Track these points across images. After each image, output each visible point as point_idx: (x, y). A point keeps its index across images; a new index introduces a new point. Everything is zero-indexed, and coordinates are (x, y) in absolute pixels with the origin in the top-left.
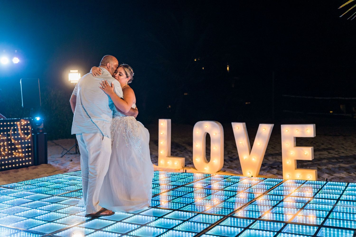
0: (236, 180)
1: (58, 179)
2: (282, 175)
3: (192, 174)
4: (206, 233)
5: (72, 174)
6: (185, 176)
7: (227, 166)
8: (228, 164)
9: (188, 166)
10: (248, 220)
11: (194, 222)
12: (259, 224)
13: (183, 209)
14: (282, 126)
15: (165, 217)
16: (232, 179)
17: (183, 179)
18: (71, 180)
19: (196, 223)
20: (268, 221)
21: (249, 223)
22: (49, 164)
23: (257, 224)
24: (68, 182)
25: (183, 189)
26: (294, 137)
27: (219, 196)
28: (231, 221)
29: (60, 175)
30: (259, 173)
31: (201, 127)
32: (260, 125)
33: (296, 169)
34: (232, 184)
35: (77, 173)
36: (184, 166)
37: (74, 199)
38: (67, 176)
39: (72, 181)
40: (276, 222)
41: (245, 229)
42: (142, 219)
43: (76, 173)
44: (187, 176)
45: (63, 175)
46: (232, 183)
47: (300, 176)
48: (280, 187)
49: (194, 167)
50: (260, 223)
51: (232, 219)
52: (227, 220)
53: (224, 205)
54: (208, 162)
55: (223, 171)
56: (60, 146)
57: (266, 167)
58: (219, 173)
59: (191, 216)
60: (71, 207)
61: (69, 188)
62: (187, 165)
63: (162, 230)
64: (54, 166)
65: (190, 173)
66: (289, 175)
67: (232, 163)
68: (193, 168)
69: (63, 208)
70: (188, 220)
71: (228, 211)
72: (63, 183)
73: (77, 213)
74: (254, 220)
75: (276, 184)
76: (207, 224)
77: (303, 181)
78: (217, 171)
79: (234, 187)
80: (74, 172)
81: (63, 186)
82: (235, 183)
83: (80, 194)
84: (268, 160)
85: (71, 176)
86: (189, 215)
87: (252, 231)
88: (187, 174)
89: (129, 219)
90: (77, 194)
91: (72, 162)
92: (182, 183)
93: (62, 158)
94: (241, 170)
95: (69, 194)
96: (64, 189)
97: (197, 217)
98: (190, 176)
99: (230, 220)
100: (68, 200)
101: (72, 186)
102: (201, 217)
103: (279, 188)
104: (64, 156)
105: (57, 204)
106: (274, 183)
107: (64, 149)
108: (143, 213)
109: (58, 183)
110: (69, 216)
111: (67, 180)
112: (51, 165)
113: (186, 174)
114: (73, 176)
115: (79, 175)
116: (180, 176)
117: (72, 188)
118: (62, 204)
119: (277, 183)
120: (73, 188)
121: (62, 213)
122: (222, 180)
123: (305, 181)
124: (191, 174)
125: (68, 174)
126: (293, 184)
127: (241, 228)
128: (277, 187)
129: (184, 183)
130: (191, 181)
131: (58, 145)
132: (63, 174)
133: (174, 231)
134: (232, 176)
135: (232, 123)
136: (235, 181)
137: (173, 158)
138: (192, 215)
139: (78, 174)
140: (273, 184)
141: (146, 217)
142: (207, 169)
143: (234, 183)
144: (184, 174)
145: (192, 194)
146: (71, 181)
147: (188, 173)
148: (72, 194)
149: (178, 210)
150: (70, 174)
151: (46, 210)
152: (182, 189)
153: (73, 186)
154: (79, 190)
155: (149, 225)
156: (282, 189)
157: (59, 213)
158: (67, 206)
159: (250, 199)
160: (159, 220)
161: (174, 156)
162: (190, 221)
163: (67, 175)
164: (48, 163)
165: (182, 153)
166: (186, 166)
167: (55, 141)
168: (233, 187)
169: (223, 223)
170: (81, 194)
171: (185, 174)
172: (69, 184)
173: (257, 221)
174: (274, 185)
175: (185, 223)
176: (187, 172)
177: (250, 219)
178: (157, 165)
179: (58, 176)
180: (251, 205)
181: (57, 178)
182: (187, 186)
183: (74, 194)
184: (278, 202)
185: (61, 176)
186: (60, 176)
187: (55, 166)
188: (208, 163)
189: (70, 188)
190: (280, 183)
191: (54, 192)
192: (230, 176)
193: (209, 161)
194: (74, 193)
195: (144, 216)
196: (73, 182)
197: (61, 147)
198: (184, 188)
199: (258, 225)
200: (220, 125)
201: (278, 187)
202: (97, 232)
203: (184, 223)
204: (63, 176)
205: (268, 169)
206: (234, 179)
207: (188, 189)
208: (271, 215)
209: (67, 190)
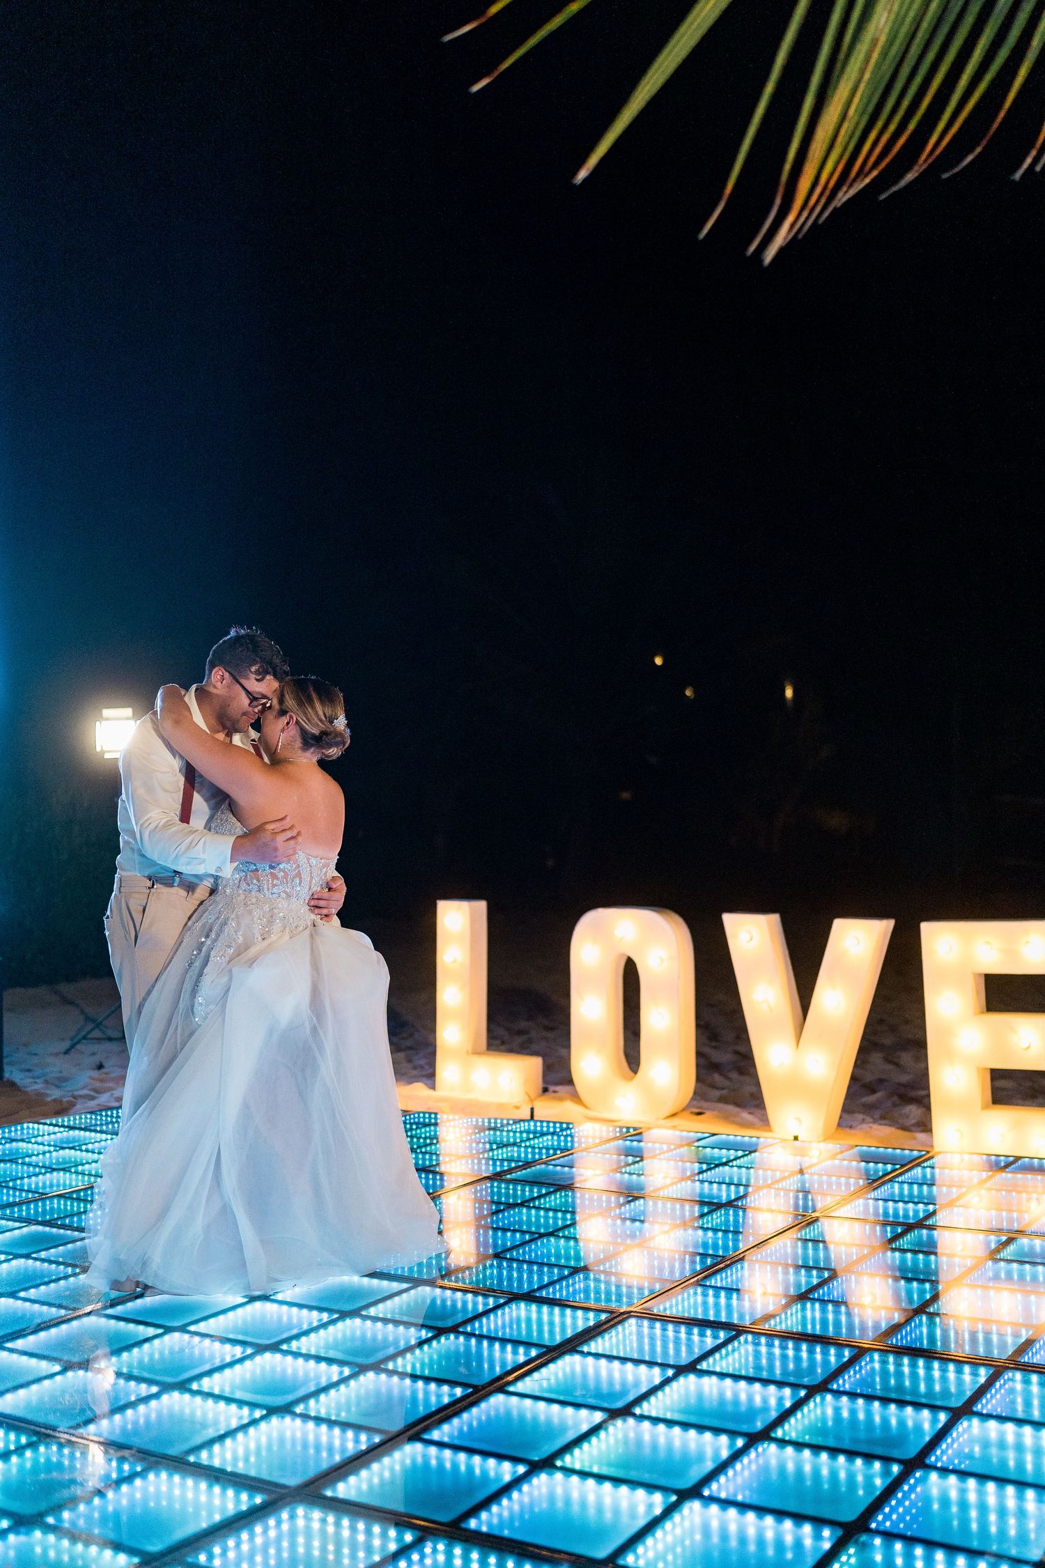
0: (727, 1151)
1: (14, 1144)
4: (511, 1389)
5: (75, 1123)
6: (525, 1135)
7: (717, 1093)
8: (727, 1083)
9: (554, 1092)
10: (710, 1332)
11: (483, 1337)
12: (746, 1348)
13: (454, 1279)
15: (372, 1311)
16: (708, 1150)
17: (509, 1149)
18: (63, 1148)
19: (487, 1343)
21: (710, 1343)
22: (8, 1081)
23: (738, 1352)
24: (48, 1155)
26: (977, 975)
27: (628, 1223)
28: (640, 1335)
29: (28, 1128)
33: (986, 1106)
34: (702, 1168)
35: (101, 1120)
36: (541, 1090)
37: (40, 1228)
38: (57, 1129)
39: (67, 1150)
41: (681, 1370)
42: (280, 1318)
43: (96, 1119)
44: (531, 1136)
45: (42, 1126)
46: (705, 1167)
47: (1003, 1136)
48: (896, 1186)
49: (576, 1097)
50: (757, 1341)
51: (642, 1326)
52: (622, 1331)
54: (631, 1074)
55: (691, 1113)
56: (77, 1006)
57: (878, 1095)
58: (675, 1121)
59: (481, 1309)
60: (14, 1262)
62: (552, 1088)
63: (335, 1368)
64: (25, 1087)
65: (548, 1122)
66: (958, 1130)
67: (743, 1078)
68: (572, 1100)
70: (454, 1329)
74: (737, 1330)
75: (886, 1170)
76: (531, 1345)
77: (1002, 1158)
78: (668, 1113)
80: (89, 1116)
81: (22, 1174)
82: (717, 1166)
83: (75, 1209)
84: (897, 1065)
85: (71, 1132)
86: (475, 1304)
87: (706, 1380)
88: (535, 1126)
89: (221, 1317)
90: (65, 1205)
91: (103, 1070)
92: (498, 1163)
93: (67, 1056)
96: (22, 1185)
97: (501, 1316)
98: (543, 1134)
99: (632, 1329)
100: (16, 1232)
101: (55, 1174)
102: (523, 1314)
103: (892, 1187)
104: (78, 1047)
106: (880, 1165)
107: (88, 1019)
111: (47, 1148)
112: (12, 1085)
113: (532, 1123)
114: (77, 1132)
115: (104, 1128)
116: (505, 1134)
117: (48, 1183)
119: (889, 1167)
120: (62, 1181)
122: (671, 1150)
123: (1011, 1159)
124: (545, 1124)
125: (63, 1121)
127: (664, 1366)
128: (883, 1184)
129: (506, 1164)
130: (540, 1153)
132: (43, 1121)
133: (383, 1376)
134: (714, 1135)
136: (722, 1159)
137: (496, 1057)
138: (485, 1304)
139: (101, 1125)
140: (876, 1171)
142: (627, 1102)
143: (713, 1166)
144: (524, 1126)
145: (520, 1213)
146: (61, 1152)
147: (542, 1122)
148: (44, 1205)
149: (434, 1283)
150: (66, 1124)
152: (492, 1191)
153: (62, 1173)
155: (294, 1345)
160: (340, 1325)
162: (464, 1332)
163: (51, 1124)
164: (6, 1075)
165: (550, 1035)
166: (545, 1090)
168: (702, 1182)
169: (596, 1345)
170: (79, 1207)
171: (526, 1124)
172: (46, 1166)
173: (743, 1338)
174: (881, 1174)
175: (443, 1339)
176: (535, 1118)
177: (719, 1325)
178: (433, 1087)
179: (22, 1128)
181: (12, 1140)
185: (33, 1128)
186: (31, 1131)
187: (29, 1089)
188: (632, 1079)
189: (40, 1184)
190: (903, 1166)
192: (707, 1135)
194: (56, 1201)
195: (285, 1308)
196: (70, 1158)
198: (499, 1188)
201: (888, 1186)
202: (70, 1374)
203: (438, 1342)
204: (38, 1129)
205: (889, 1103)
206: (716, 1150)
207: (515, 1190)
208: (813, 1310)
209: (28, 1191)
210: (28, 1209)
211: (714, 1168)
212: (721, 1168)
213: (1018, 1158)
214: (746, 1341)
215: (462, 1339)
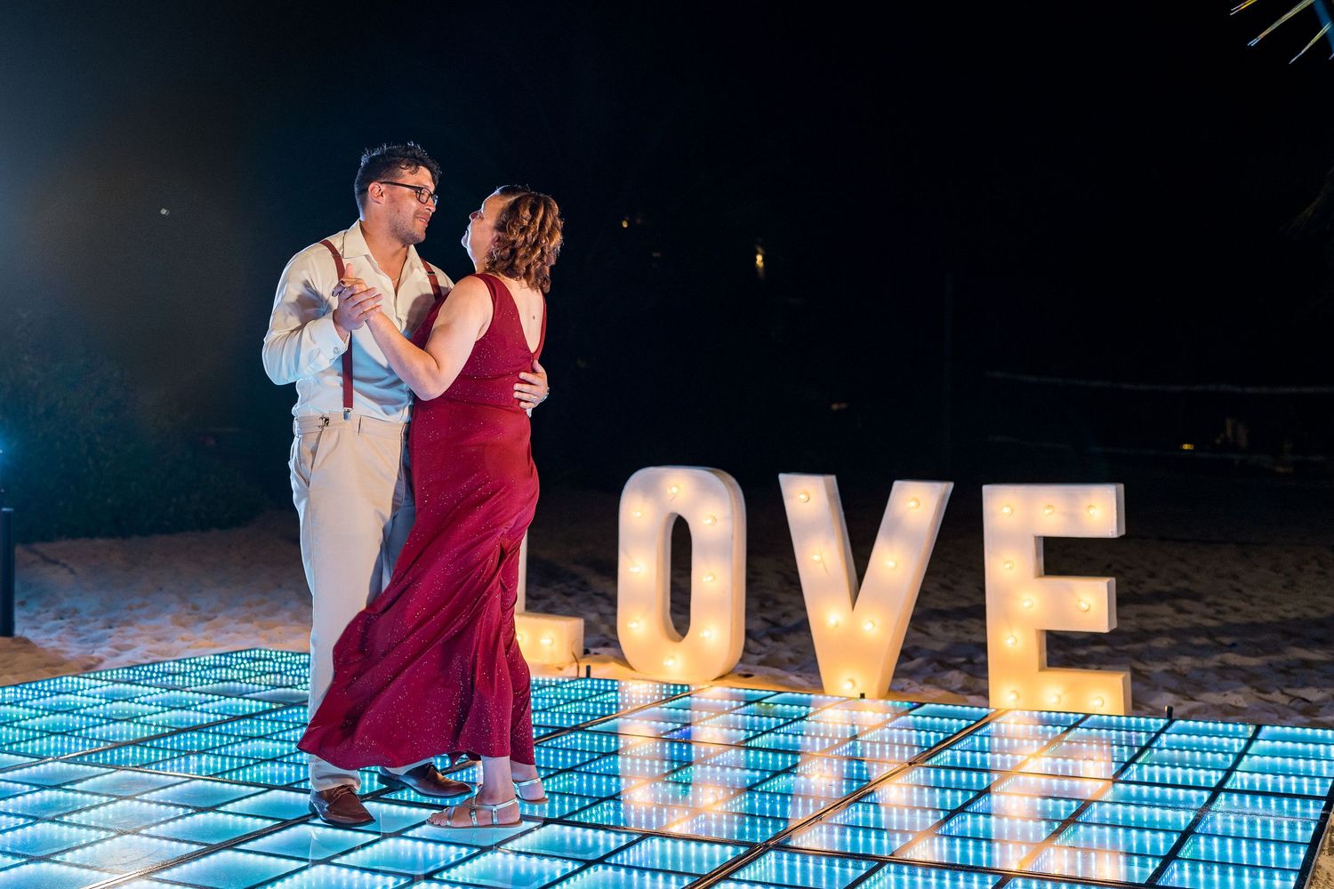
0: (795, 707)
1: (61, 696)
2: (985, 694)
3: (613, 686)
5: (118, 677)
6: (587, 692)
9: (596, 654)
10: (850, 863)
11: (629, 868)
12: (892, 877)
13: (579, 817)
14: (986, 489)
15: (509, 846)
16: (779, 706)
17: (577, 704)
18: (114, 700)
19: (635, 873)
20: (932, 867)
21: (854, 874)
22: (20, 638)
23: (886, 880)
24: (102, 707)
25: (579, 741)
26: (1037, 538)
27: (728, 770)
28: (779, 867)
29: (67, 681)
30: (892, 683)
31: (651, 490)
32: (897, 484)
33: (1041, 669)
34: (778, 722)
35: (140, 675)
36: (582, 652)
37: (130, 773)
38: (99, 683)
39: (120, 703)
40: (965, 871)
42: (415, 856)
43: (134, 674)
44: (594, 693)
45: (81, 680)
46: (782, 721)
47: (1059, 697)
48: (977, 739)
49: (621, 659)
50: (899, 873)
51: (782, 858)
52: (765, 863)
53: (747, 804)
54: (678, 636)
55: (740, 675)
56: (64, 566)
57: (919, 660)
58: (727, 682)
59: (613, 846)
60: (120, 804)
61: (108, 733)
62: (593, 650)
64: (41, 644)
65: (606, 680)
66: (1014, 692)
67: (778, 644)
68: (616, 662)
69: (88, 809)
70: (600, 861)
71: (764, 826)
72: (82, 711)
73: (148, 827)
74: (876, 861)
75: (961, 726)
76: (680, 874)
77: (1072, 715)
78: (718, 674)
79: (790, 737)
80: (126, 671)
81: (81, 726)
82: (794, 720)
83: (153, 757)
84: (927, 633)
85: (116, 685)
86: (607, 841)
88: (592, 684)
89: (360, 852)
90: (142, 753)
91: (116, 629)
92: (573, 717)
94: (816, 671)
95: (109, 754)
96: (87, 734)
97: (640, 851)
98: (606, 692)
99: (773, 861)
100: (107, 776)
101: (118, 724)
102: (657, 848)
103: (973, 741)
105: (62, 794)
106: (955, 721)
108: (417, 830)
109: (61, 713)
110: (114, 837)
111: (97, 701)
112: (26, 641)
113: (589, 682)
114: (122, 685)
115: (148, 682)
116: (566, 691)
117: (118, 732)
118: (83, 792)
119: (964, 723)
120: (125, 732)
121: (85, 826)
122: (740, 707)
123: (1081, 716)
124: (609, 683)
125: (101, 676)
126: (1031, 727)
128: (965, 737)
129: (581, 718)
130: (610, 709)
131: (56, 562)
132: (81, 675)
134: (779, 693)
135: (782, 477)
136: (794, 714)
137: (536, 617)
138: (618, 841)
139: (140, 680)
140: (950, 728)
141: (431, 845)
142: (675, 664)
143: (790, 720)
144: (580, 684)
145: (615, 762)
146: (114, 703)
147: (599, 680)
148: (120, 753)
149: (561, 821)
150: (109, 678)
151: (18, 816)
152: (576, 742)
153: (125, 723)
154: (151, 739)
155: (445, 875)
156: (987, 745)
157: (71, 824)
158: (105, 799)
159: (855, 784)
160: (482, 858)
161: (537, 612)
162: (610, 864)
163: (95, 679)
164: (18, 632)
165: (570, 600)
166: (586, 652)
167: (42, 547)
168: (786, 734)
169: (746, 874)
170: (157, 755)
171: (583, 682)
172: (104, 717)
173: (885, 868)
174: (955, 730)
175: (592, 869)
176: (592, 676)
177: (857, 857)
179: (61, 683)
180: (860, 806)
181: (58, 694)
182: (595, 728)
183: (131, 755)
184: (971, 795)
185: (73, 682)
186: (70, 685)
187: (45, 646)
188: (680, 640)
189: (111, 734)
190: (977, 722)
191: (45, 748)
192: (772, 693)
193: (684, 635)
194: (131, 749)
195: (420, 844)
196: (123, 711)
197: (65, 571)
198: (583, 739)
199: (889, 880)
200: (731, 485)
201: (968, 740)
203: (589, 872)
204: (78, 683)
205: (931, 669)
206: (787, 707)
207: (600, 741)
208: (941, 845)
209: (100, 740)
210: (105, 757)
211: (791, 723)
212: (799, 722)
213: (1087, 716)
214: (889, 871)
215: (610, 869)
